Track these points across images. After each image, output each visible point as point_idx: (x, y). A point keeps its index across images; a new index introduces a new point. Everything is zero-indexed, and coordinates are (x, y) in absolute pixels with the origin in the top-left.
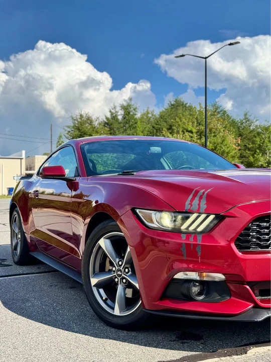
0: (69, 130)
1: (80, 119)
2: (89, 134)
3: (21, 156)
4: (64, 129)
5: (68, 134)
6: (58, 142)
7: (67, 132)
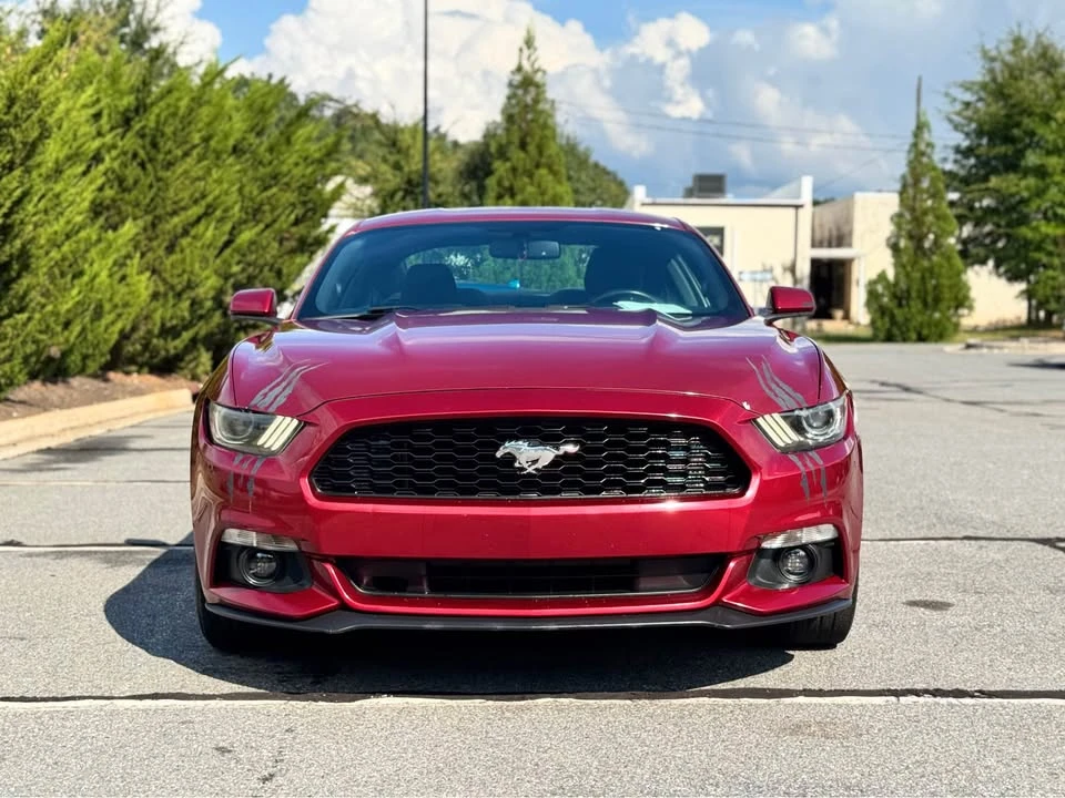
0: (968, 97)
1: (1013, 53)
2: (1039, 110)
3: (798, 196)
4: (947, 95)
5: (959, 114)
6: (915, 145)
7: (958, 107)
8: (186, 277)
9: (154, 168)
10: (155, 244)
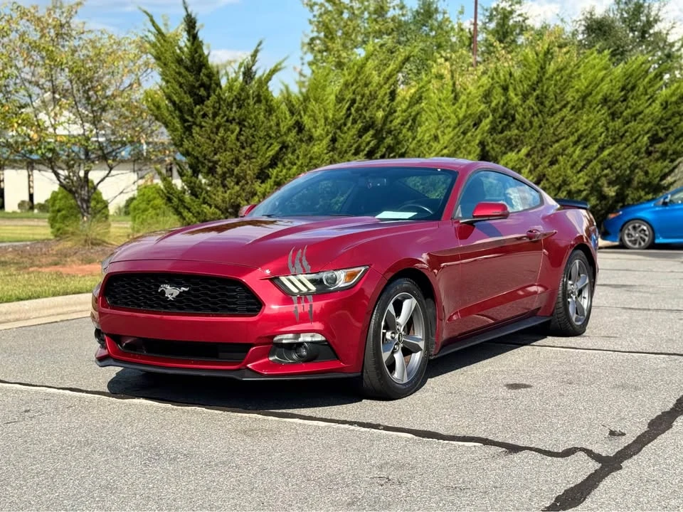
8: (561, 178)
9: (542, 116)
10: (544, 159)
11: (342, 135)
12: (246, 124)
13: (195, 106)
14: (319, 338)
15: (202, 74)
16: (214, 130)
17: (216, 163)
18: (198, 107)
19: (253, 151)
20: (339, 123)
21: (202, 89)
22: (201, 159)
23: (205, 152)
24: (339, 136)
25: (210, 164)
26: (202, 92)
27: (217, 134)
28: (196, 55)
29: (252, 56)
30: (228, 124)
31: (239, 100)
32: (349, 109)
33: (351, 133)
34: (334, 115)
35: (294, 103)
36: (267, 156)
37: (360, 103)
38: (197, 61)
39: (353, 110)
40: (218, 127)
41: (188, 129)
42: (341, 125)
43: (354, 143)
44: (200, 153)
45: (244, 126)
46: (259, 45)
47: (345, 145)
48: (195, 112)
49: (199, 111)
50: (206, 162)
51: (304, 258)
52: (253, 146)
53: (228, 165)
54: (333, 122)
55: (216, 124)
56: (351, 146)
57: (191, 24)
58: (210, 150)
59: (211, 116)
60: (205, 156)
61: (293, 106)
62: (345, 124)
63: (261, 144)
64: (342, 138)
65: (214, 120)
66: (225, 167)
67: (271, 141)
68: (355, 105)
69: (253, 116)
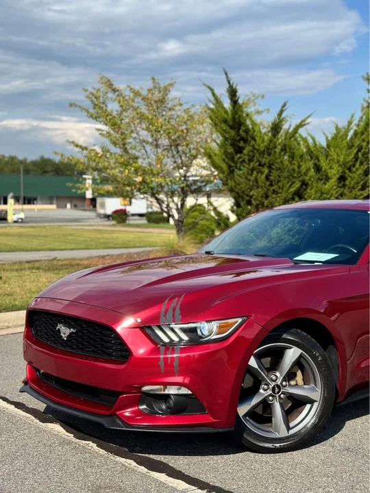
11: (351, 175)
12: (274, 167)
13: (236, 155)
14: (185, 391)
15: (241, 131)
16: (250, 172)
17: (251, 197)
18: (239, 155)
19: (279, 187)
20: (349, 165)
21: (242, 142)
22: (241, 194)
23: (243, 189)
24: (348, 175)
25: (248, 198)
26: (242, 144)
27: (252, 175)
28: (237, 116)
29: (278, 115)
30: (260, 167)
31: (268, 149)
32: (357, 153)
33: (358, 173)
34: (344, 158)
35: (313, 150)
36: (290, 191)
37: (366, 149)
38: (237, 120)
39: (360, 154)
40: (252, 170)
41: (232, 172)
42: (350, 166)
43: (362, 180)
44: (240, 190)
45: (273, 169)
46: (283, 107)
47: (353, 183)
48: (236, 159)
49: (240, 158)
50: (245, 196)
51: (178, 308)
52: (279, 184)
53: (260, 199)
54: (344, 164)
55: (250, 168)
56: (358, 183)
57: (233, 93)
58: (247, 187)
59: (247, 162)
60: (243, 192)
61: (312, 152)
62: (354, 166)
63: (285, 182)
64: (350, 177)
65: (249, 165)
66: (258, 200)
67: (294, 180)
68: (362, 151)
69: (279, 161)
